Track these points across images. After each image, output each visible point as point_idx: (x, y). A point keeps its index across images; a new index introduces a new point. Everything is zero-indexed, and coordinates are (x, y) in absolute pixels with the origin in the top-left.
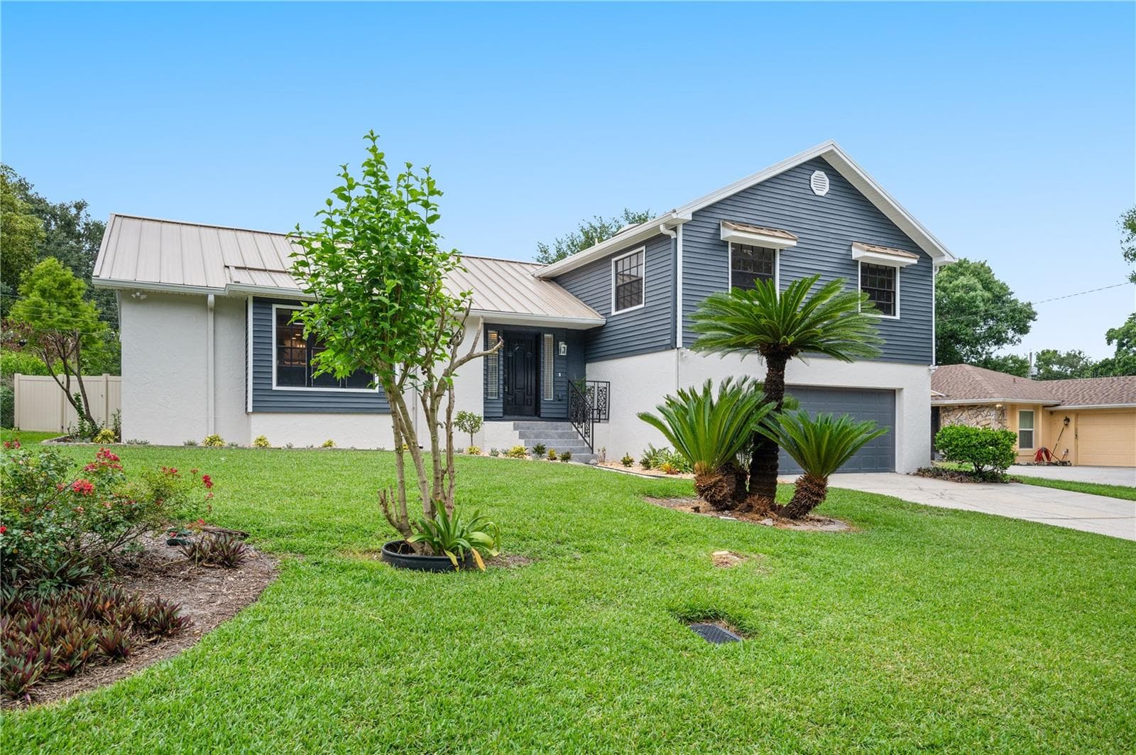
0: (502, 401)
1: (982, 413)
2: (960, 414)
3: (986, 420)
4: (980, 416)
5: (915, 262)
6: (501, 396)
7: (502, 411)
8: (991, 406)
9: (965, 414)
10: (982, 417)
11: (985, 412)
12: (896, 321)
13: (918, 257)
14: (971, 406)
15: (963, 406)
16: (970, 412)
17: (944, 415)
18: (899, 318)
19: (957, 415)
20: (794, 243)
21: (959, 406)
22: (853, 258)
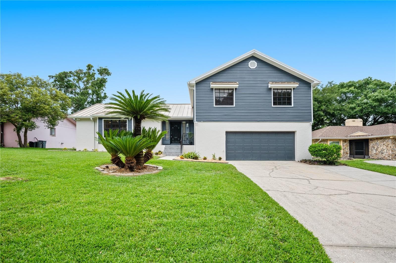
0: (170, 140)
1: (385, 140)
2: (376, 141)
3: (387, 143)
4: (385, 142)
5: (298, 85)
6: (170, 139)
7: (170, 142)
8: (388, 138)
9: (379, 141)
10: (386, 142)
11: (387, 140)
12: (292, 107)
13: (298, 83)
14: (381, 138)
15: (378, 138)
16: (381, 140)
17: (370, 142)
18: (293, 106)
19: (375, 142)
20: (238, 85)
21: (376, 138)
22: (269, 88)
